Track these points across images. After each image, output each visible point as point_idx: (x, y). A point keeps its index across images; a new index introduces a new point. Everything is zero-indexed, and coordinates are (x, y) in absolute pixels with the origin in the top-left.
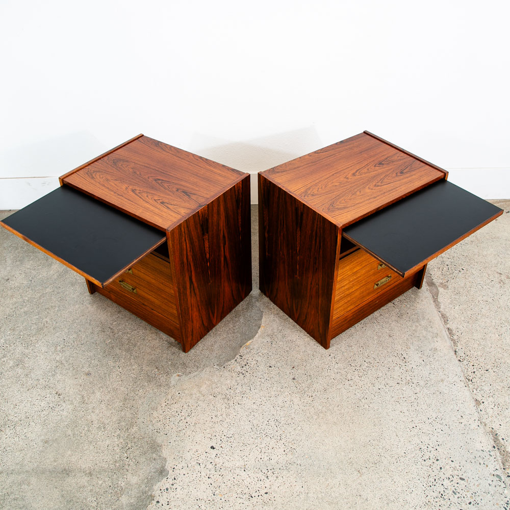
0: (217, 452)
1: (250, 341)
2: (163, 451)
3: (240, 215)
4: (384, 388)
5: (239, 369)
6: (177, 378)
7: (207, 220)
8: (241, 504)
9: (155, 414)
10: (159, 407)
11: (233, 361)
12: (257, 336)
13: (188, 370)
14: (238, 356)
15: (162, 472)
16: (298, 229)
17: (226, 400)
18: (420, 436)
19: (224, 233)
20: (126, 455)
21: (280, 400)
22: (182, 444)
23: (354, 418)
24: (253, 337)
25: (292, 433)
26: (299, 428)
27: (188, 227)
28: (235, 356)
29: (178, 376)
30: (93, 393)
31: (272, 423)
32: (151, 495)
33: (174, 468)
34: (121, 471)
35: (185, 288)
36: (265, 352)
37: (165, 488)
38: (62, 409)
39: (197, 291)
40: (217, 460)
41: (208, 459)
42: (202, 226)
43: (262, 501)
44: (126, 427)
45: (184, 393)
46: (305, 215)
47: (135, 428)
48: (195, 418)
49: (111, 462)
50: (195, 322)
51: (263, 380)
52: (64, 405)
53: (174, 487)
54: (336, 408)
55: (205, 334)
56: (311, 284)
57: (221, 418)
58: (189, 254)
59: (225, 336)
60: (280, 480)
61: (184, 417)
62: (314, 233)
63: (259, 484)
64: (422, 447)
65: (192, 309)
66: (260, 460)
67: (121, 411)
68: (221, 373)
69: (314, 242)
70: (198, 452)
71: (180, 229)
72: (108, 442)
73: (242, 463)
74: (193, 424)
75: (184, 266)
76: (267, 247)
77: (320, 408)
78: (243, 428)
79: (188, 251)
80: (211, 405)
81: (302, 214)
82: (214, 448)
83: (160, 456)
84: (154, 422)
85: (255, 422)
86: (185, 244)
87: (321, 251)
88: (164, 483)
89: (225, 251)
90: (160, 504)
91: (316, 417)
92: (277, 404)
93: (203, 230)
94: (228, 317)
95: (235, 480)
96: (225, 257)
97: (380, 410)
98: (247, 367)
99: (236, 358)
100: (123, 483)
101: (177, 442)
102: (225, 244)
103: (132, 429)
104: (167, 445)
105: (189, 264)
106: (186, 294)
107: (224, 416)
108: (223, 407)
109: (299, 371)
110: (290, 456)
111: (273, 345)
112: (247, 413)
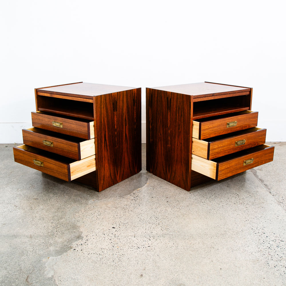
0: (117, 229)
1: (140, 188)
2: (81, 229)
3: (135, 111)
4: (226, 205)
5: (133, 198)
6: (93, 201)
7: (117, 102)
8: (132, 251)
9: (77, 214)
10: (80, 212)
11: (129, 195)
12: (144, 186)
13: (100, 198)
14: (132, 194)
15: (79, 237)
16: (169, 111)
17: (123, 210)
18: (252, 224)
19: (125, 117)
20: (56, 230)
21: (159, 210)
22: (94, 226)
23: (207, 217)
24: (142, 187)
25: (167, 222)
26: (171, 220)
27: (105, 100)
28: (131, 193)
29: (94, 200)
30: (39, 206)
31: (154, 218)
32: (70, 247)
33: (87, 236)
34: (52, 236)
35: (101, 141)
36: (150, 192)
37: (80, 244)
38: (17, 212)
39: (108, 148)
40: (116, 233)
41: (110, 232)
42: (113, 104)
43: (146, 250)
44: (58, 219)
45: (97, 207)
46: (172, 99)
47: (63, 220)
48: (103, 216)
49: (45, 233)
50: (106, 171)
51: (148, 202)
52: (19, 210)
53: (87, 243)
54: (195, 213)
55: (112, 185)
56: (177, 145)
57: (119, 216)
58: (105, 118)
59: (124, 186)
60: (158, 241)
61: (96, 216)
62: (178, 108)
63: (144, 243)
64: (253, 228)
65: (104, 160)
66: (145, 233)
67: (55, 213)
68: (121, 200)
69: (178, 115)
70: (104, 229)
71: (101, 98)
72: (44, 225)
73: (133, 234)
74: (102, 218)
75: (102, 124)
76: (151, 135)
77: (185, 212)
78: (134, 220)
79: (105, 116)
80: (114, 211)
81: (171, 99)
82: (114, 228)
83: (78, 231)
84: (76, 217)
85: (142, 218)
86: (103, 110)
87: (182, 118)
88: (80, 242)
89: (126, 131)
90: (76, 250)
91: (182, 216)
92: (156, 211)
93: (114, 107)
94: (127, 180)
95: (128, 241)
96: (126, 134)
97: (224, 213)
98: (138, 197)
99: (131, 194)
100: (52, 242)
101: (90, 226)
102: (126, 125)
103: (61, 220)
104: (84, 227)
105: (104, 125)
106: (102, 145)
107: (122, 215)
108: (122, 212)
109: (171, 199)
110: (165, 231)
111: (154, 190)
112: (137, 215)
